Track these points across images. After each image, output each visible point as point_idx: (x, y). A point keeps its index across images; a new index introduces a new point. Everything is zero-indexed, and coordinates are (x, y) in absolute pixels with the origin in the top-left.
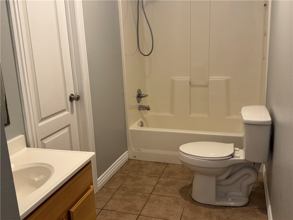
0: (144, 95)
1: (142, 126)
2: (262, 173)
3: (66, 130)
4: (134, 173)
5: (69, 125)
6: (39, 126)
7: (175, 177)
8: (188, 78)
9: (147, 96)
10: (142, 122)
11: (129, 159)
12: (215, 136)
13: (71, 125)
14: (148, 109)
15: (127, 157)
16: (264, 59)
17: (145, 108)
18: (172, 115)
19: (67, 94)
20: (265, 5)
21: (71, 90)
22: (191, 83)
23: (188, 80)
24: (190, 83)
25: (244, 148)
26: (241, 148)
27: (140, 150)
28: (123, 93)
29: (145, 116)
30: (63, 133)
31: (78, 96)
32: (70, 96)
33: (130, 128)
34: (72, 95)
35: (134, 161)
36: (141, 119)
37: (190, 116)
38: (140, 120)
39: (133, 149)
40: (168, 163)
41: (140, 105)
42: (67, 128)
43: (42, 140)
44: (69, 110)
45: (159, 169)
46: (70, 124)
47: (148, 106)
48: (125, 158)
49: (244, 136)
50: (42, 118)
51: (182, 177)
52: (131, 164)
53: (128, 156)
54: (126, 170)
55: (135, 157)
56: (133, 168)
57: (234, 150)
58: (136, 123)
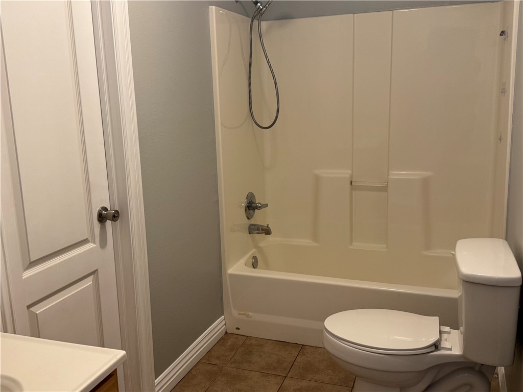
0: (259, 203)
1: (255, 265)
2: (498, 374)
3: (89, 282)
4: (234, 365)
5: (94, 272)
6: (23, 277)
7: (315, 378)
8: (346, 173)
9: (266, 205)
10: (255, 258)
11: (226, 332)
12: (399, 294)
13: (99, 270)
14: (267, 232)
15: (223, 328)
16: (500, 139)
17: (262, 229)
18: (316, 244)
19: (93, 207)
20: (503, 33)
21: (102, 199)
22: (353, 183)
23: (348, 176)
24: (351, 182)
25: (461, 328)
26: (455, 327)
27: (248, 316)
28: (218, 201)
29: (262, 245)
30: (80, 289)
31: (117, 212)
32: (99, 211)
33: (230, 271)
34: (105, 209)
35: (237, 338)
36: (254, 250)
37: (351, 247)
38: (251, 253)
39: (235, 313)
40: (303, 345)
41: (253, 223)
42: (92, 277)
43: (29, 307)
44: (96, 241)
45: (285, 358)
46: (97, 270)
47: (268, 227)
48: (217, 332)
49: (460, 296)
50: (32, 261)
51: (331, 378)
52: (229, 343)
53: (225, 326)
54: (218, 358)
55: (238, 329)
56: (233, 353)
57: (441, 332)
58: (243, 261)
